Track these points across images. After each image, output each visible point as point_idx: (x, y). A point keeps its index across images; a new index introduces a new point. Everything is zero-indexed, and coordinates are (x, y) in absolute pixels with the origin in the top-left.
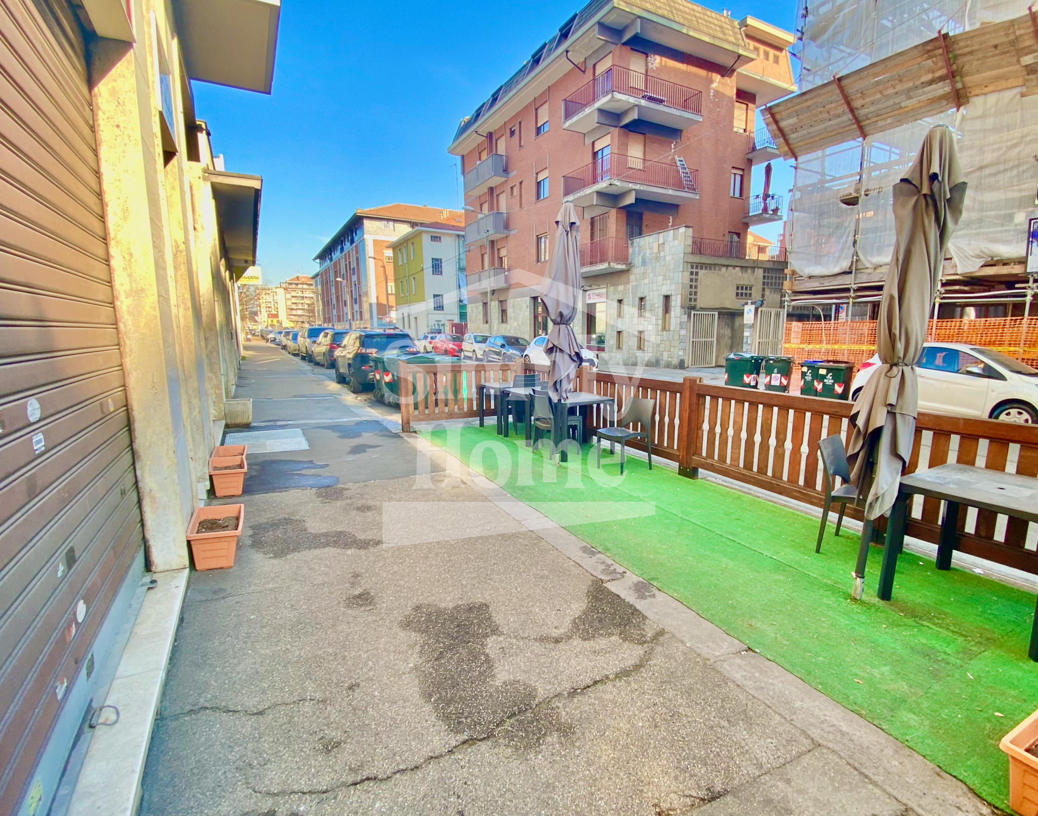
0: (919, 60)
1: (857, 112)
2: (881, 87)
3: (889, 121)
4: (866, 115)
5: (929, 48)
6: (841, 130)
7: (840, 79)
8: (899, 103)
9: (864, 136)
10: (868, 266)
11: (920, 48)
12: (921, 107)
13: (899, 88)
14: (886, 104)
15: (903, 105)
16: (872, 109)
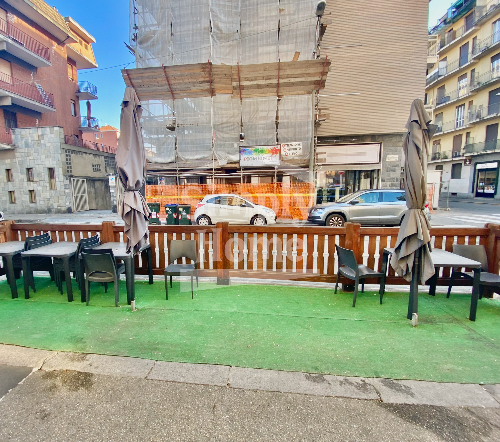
0: (199, 70)
1: (171, 86)
2: (183, 77)
3: (185, 94)
4: (175, 89)
5: (204, 66)
6: (163, 93)
7: (165, 67)
8: (190, 87)
9: (174, 99)
10: (183, 160)
11: (200, 65)
12: (198, 92)
13: (190, 80)
14: (184, 86)
15: (191, 88)
16: (178, 87)
